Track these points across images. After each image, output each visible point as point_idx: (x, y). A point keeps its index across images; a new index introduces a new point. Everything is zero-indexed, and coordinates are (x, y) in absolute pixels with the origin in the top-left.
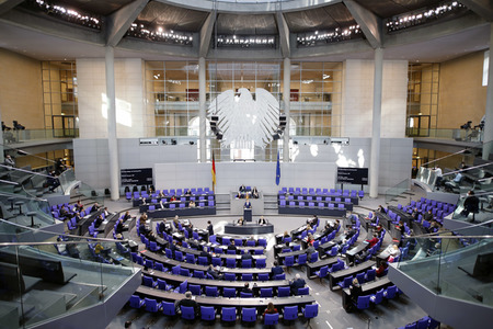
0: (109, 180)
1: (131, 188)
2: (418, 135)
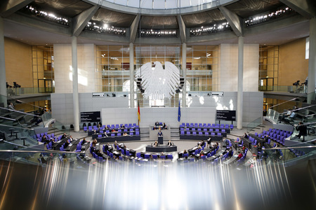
0: (73, 119)
1: (87, 124)
2: (266, 90)
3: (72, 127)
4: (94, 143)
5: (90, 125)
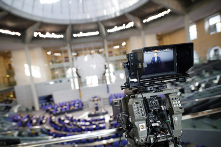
0: (33, 102)
1: (44, 104)
3: (33, 108)
4: (51, 117)
5: (46, 105)
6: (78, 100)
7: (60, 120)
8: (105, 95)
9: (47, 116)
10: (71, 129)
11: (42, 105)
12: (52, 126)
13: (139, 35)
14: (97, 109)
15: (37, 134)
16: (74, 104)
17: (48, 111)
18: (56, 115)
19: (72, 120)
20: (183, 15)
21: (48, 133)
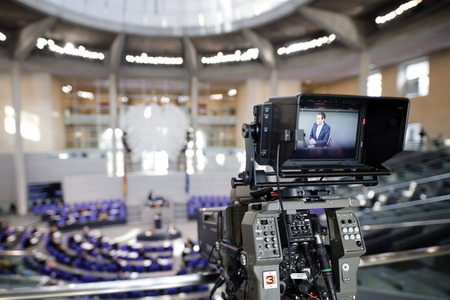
1: (39, 201)
3: (13, 209)
4: (51, 234)
5: (44, 203)
6: (118, 201)
7: (71, 240)
8: (178, 196)
9: (43, 229)
10: (94, 263)
11: (35, 204)
12: (51, 254)
13: (267, 78)
14: (158, 224)
15: (12, 269)
16: (109, 209)
17: (46, 218)
18: (64, 229)
19: (99, 244)
20: (358, 50)
21: (40, 268)
